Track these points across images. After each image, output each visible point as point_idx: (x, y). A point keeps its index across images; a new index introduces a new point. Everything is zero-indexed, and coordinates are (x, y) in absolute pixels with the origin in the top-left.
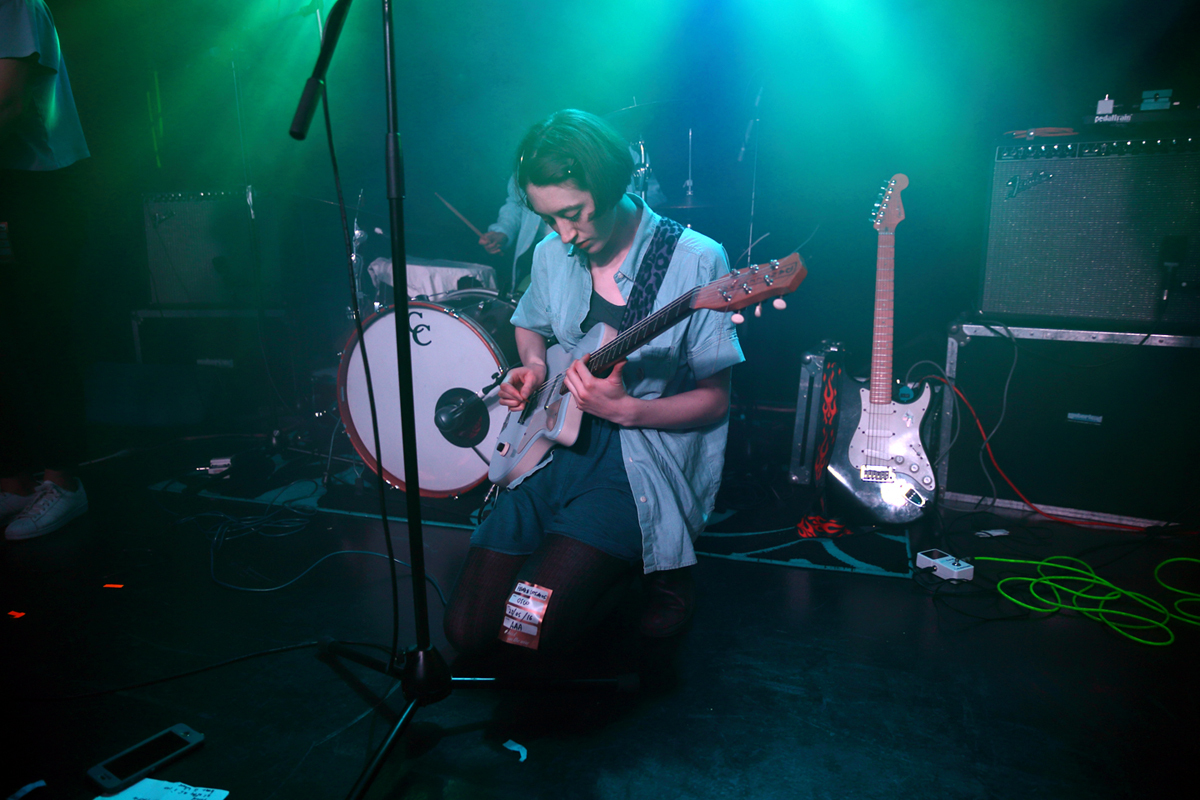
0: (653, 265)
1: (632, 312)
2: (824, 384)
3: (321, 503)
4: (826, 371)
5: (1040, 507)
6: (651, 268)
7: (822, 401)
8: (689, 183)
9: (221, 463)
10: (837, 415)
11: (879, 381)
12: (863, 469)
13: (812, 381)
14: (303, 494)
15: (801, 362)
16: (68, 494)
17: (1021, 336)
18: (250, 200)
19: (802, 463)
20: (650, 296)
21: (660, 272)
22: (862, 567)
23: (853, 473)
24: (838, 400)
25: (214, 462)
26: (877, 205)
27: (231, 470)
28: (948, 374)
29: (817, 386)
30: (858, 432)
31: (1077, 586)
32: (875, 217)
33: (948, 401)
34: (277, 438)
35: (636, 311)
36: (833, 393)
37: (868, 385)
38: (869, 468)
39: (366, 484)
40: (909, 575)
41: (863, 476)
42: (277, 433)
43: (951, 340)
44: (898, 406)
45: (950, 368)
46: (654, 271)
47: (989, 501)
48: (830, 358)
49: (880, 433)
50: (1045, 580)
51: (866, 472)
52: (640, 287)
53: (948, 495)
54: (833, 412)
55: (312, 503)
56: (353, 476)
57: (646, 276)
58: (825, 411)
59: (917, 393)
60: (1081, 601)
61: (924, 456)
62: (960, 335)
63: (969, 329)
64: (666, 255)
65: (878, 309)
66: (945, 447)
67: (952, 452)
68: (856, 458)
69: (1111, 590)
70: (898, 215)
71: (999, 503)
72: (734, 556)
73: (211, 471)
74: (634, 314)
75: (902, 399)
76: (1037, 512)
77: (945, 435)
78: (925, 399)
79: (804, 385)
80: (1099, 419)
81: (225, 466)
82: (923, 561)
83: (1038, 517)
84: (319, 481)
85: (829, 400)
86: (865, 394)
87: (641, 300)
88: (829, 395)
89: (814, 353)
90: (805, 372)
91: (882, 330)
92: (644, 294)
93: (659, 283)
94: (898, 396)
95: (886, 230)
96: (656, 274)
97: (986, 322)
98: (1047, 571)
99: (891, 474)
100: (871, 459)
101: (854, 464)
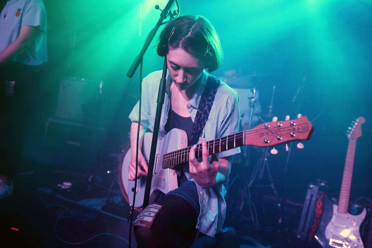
0: (207, 100)
1: (197, 125)
2: (317, 199)
3: (103, 209)
4: (319, 194)
6: (205, 101)
7: (315, 207)
8: (271, 107)
9: (67, 184)
10: (321, 215)
11: (343, 203)
12: (331, 240)
13: (312, 196)
14: (96, 204)
15: (307, 187)
16: (7, 186)
18: (101, 86)
19: (303, 231)
20: (205, 116)
21: (210, 103)
23: (326, 241)
24: (323, 207)
25: (65, 184)
26: (350, 128)
27: (71, 188)
29: (314, 199)
32: (348, 133)
34: (91, 179)
35: (199, 124)
36: (321, 204)
37: (337, 203)
38: (334, 240)
39: (122, 204)
41: (330, 243)
42: (91, 176)
44: (350, 215)
46: (207, 103)
48: (321, 188)
49: (341, 226)
51: (333, 242)
52: (200, 112)
54: (320, 212)
55: (99, 208)
56: (117, 200)
57: (203, 105)
58: (317, 211)
59: (359, 212)
61: (361, 241)
64: (212, 94)
65: (345, 172)
68: (328, 235)
70: (359, 134)
73: (63, 187)
74: (198, 126)
75: (352, 212)
78: (363, 215)
79: (308, 197)
81: (68, 186)
84: (104, 199)
85: (319, 207)
86: (335, 207)
87: (201, 118)
88: (319, 204)
89: (314, 184)
90: (309, 192)
92: (203, 115)
93: (210, 109)
94: (350, 211)
95: (353, 139)
96: (208, 105)
99: (344, 245)
100: (335, 237)
101: (327, 237)
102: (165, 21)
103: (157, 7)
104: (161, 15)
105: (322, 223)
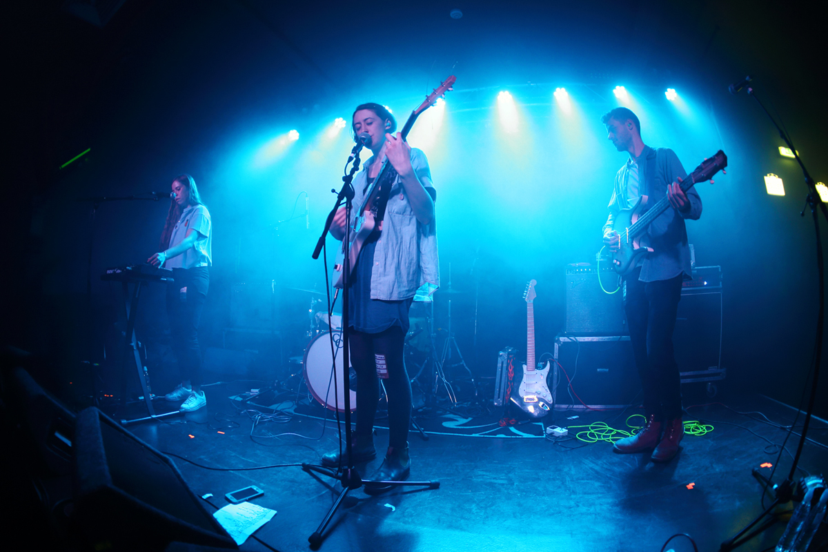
2: (508, 364)
4: (508, 359)
5: (589, 406)
7: (507, 371)
10: (514, 378)
11: (530, 361)
12: (525, 397)
13: (502, 363)
15: (498, 355)
17: (581, 341)
19: (499, 398)
22: (526, 435)
23: (521, 399)
24: (514, 370)
28: (555, 358)
29: (505, 365)
30: (522, 383)
31: (602, 431)
32: (525, 296)
33: (555, 368)
36: (512, 368)
37: (526, 364)
38: (527, 397)
39: (314, 405)
40: (544, 436)
41: (525, 400)
43: (556, 344)
44: (537, 371)
45: (556, 355)
47: (571, 406)
48: (509, 354)
49: (531, 382)
50: (592, 431)
53: (556, 406)
54: (513, 375)
58: (509, 376)
59: (544, 366)
60: (604, 436)
61: (548, 390)
62: (558, 341)
63: (562, 339)
65: (528, 333)
66: (555, 387)
67: (557, 388)
68: (522, 393)
69: (613, 431)
70: (534, 295)
71: (575, 406)
72: (473, 435)
75: (539, 368)
76: (589, 408)
77: (555, 382)
78: (548, 368)
79: (499, 365)
80: (607, 370)
82: (549, 430)
83: (588, 410)
85: (510, 371)
86: (525, 367)
88: (510, 368)
89: (503, 352)
90: (500, 360)
91: (530, 341)
94: (537, 367)
95: (530, 301)
97: (568, 336)
98: (592, 428)
99: (535, 399)
100: (528, 393)
101: (521, 395)
102: (342, 202)
103: (333, 191)
104: (338, 197)
105: (515, 384)
